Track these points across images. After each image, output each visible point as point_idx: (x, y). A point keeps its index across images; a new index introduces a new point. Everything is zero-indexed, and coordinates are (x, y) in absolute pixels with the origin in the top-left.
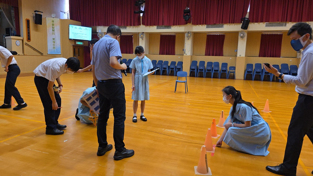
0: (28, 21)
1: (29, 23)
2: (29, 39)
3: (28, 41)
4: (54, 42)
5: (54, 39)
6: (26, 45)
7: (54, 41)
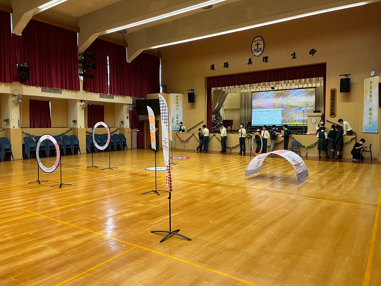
0: (333, 92)
1: (335, 93)
2: (333, 114)
3: (331, 117)
4: (371, 114)
5: (370, 109)
6: (328, 122)
7: (370, 112)
